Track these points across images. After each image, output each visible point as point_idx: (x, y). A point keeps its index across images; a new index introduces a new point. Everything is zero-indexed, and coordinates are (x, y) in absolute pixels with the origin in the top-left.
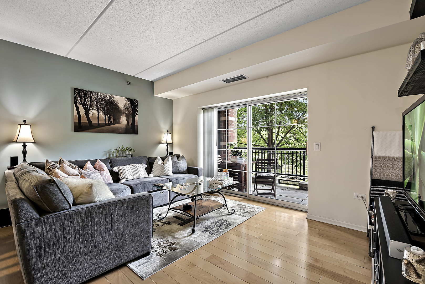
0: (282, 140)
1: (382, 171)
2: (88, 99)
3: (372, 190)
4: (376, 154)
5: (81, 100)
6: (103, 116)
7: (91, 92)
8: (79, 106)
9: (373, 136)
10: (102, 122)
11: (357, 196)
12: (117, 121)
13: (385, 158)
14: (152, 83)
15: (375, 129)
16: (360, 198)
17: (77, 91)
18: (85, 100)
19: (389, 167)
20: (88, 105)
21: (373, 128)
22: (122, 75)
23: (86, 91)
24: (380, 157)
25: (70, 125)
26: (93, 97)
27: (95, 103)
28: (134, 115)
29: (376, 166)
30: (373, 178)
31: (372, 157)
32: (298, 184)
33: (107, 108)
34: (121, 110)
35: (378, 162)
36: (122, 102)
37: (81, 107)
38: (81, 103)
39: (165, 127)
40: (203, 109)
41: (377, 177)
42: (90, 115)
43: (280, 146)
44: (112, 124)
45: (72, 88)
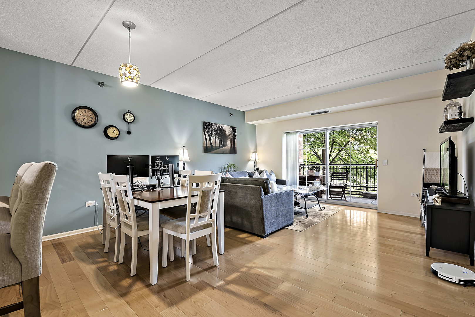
0: (336, 156)
1: (430, 177)
2: (211, 129)
3: (423, 190)
4: (426, 166)
5: (207, 130)
6: (218, 141)
7: (212, 124)
8: (206, 134)
9: (424, 155)
10: (218, 145)
11: (414, 195)
12: (225, 145)
13: (432, 169)
14: (244, 112)
15: (426, 150)
16: (416, 196)
17: (205, 123)
18: (209, 129)
19: (435, 174)
20: (210, 133)
21: (425, 150)
22: (227, 108)
23: (210, 123)
24: (429, 169)
25: (201, 149)
26: (213, 127)
27: (214, 131)
28: (234, 139)
29: (426, 174)
30: (424, 182)
31: (423, 169)
32: (361, 194)
33: (220, 135)
34: (227, 136)
35: (428, 172)
36: (228, 130)
37: (207, 134)
38: (207, 133)
39: (252, 148)
40: (285, 133)
41: (426, 181)
42: (212, 141)
43: (334, 162)
44: (222, 147)
45: (202, 122)
